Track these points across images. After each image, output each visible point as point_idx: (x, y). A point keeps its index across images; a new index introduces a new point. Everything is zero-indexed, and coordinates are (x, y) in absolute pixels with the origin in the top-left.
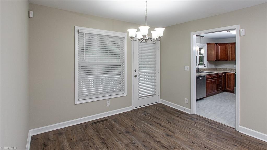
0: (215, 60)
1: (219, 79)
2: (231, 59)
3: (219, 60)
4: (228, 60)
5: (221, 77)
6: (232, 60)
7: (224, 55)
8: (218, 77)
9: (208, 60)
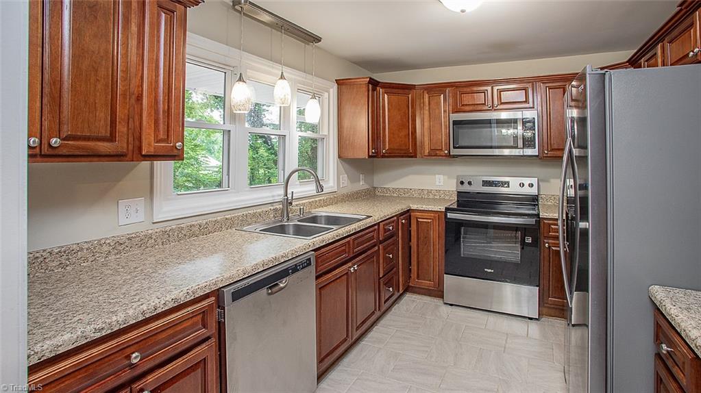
0: (369, 157)
1: (385, 249)
2: (427, 152)
3: (383, 156)
4: (419, 155)
5: (393, 235)
6: (430, 155)
7: (403, 133)
8: (381, 242)
9: (339, 157)
